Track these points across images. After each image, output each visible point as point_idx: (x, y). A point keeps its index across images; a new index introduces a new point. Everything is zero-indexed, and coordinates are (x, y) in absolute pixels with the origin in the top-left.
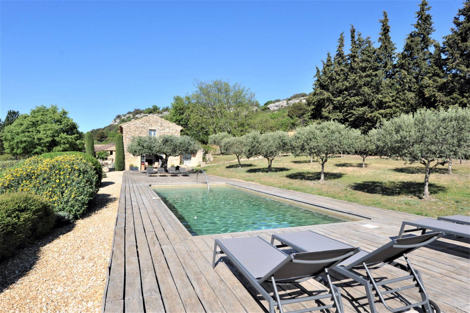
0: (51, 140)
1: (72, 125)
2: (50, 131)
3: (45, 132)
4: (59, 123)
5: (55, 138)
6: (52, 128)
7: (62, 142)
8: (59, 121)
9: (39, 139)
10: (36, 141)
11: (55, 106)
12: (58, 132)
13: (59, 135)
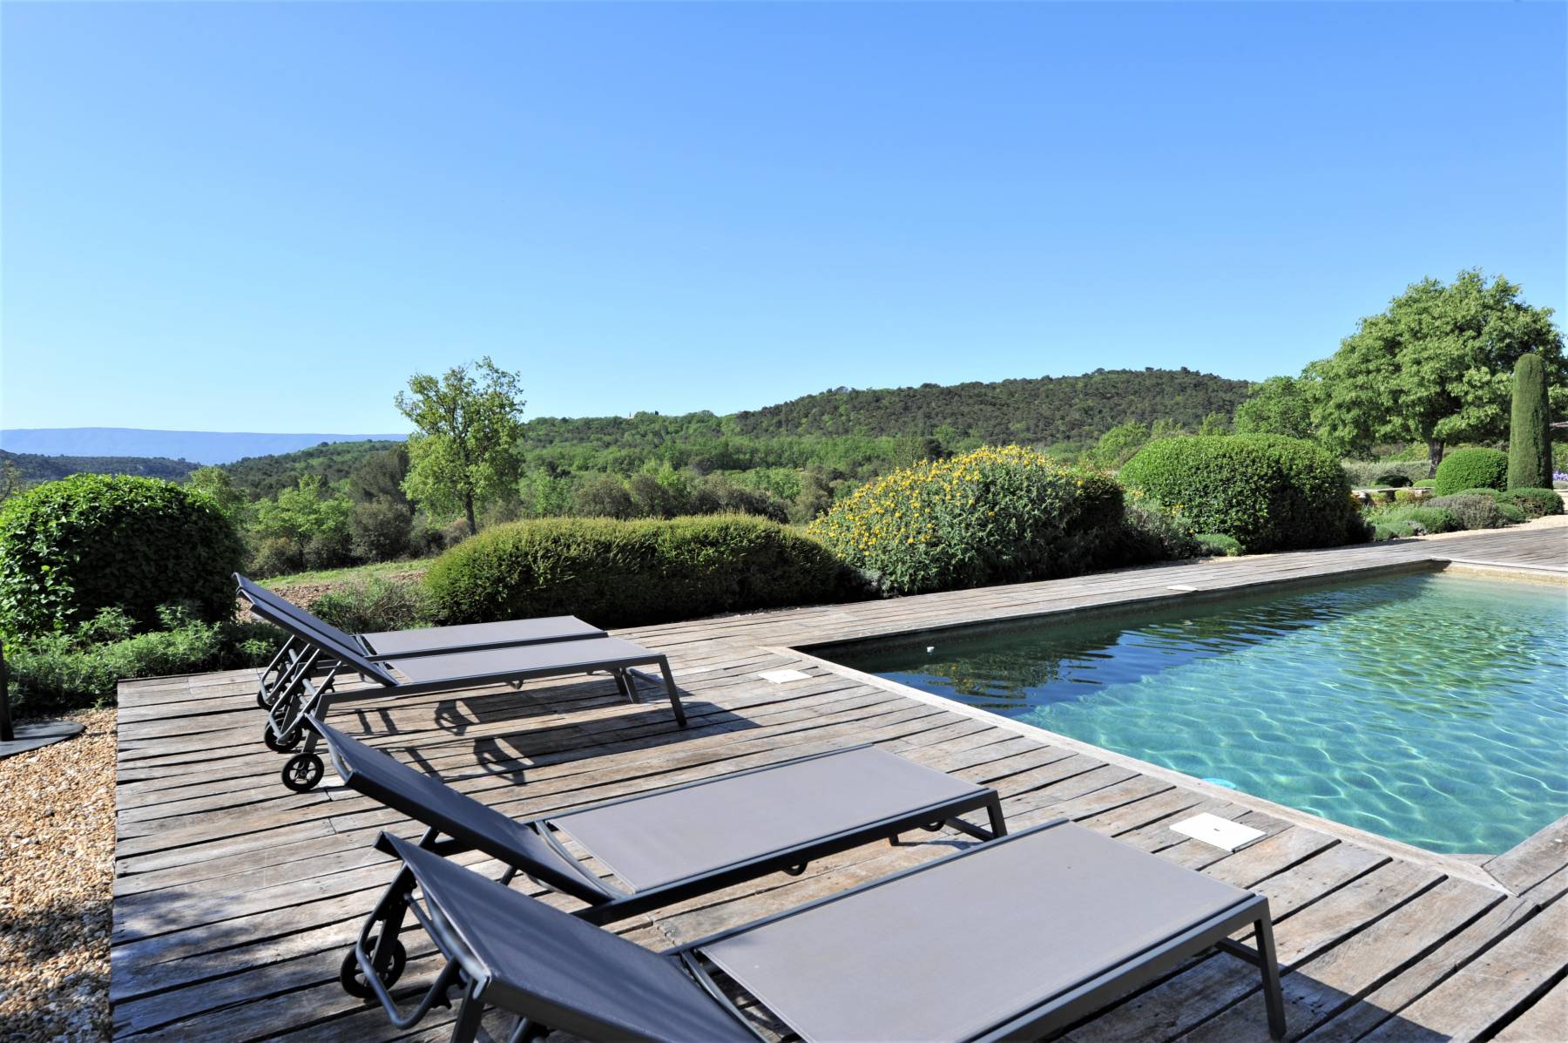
0: (1437, 393)
1: (1525, 334)
2: (1432, 364)
3: (1415, 368)
4: (1471, 333)
5: (1449, 387)
6: (1439, 352)
7: (1470, 398)
8: (1473, 326)
9: (1396, 394)
10: (1386, 401)
11: (1472, 271)
12: (1460, 364)
13: (1463, 376)
